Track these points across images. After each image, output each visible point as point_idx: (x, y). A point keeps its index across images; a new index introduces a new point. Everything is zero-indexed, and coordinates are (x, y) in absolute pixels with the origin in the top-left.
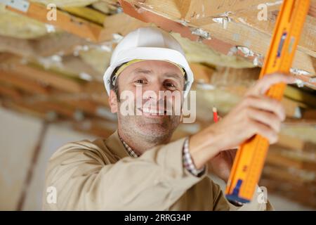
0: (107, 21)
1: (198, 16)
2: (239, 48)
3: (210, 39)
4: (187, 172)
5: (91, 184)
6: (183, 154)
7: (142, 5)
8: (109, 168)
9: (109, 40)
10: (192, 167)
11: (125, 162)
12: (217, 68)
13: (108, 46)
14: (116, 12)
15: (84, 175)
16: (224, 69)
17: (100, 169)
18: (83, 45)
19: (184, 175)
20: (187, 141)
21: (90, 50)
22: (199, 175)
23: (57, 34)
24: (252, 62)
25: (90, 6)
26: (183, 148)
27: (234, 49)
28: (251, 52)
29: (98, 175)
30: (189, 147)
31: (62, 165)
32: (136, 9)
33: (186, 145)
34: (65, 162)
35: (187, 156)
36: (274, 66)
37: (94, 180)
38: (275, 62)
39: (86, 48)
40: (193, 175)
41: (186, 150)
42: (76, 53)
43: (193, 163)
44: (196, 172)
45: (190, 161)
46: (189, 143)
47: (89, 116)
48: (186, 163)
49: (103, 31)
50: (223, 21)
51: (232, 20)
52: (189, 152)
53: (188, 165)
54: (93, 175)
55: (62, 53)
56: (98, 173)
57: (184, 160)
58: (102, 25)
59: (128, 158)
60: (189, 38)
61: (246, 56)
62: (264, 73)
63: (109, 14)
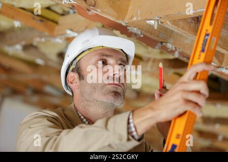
0: (61, 20)
1: (135, 18)
2: (164, 44)
3: (142, 36)
4: (130, 137)
5: (53, 143)
6: (129, 123)
7: (92, 9)
8: (69, 132)
9: (62, 35)
10: (134, 134)
11: (81, 127)
12: (144, 58)
13: (61, 39)
14: (68, 13)
15: (47, 136)
16: (149, 60)
17: (61, 132)
18: (41, 37)
19: (129, 140)
20: (131, 114)
21: (46, 41)
22: (139, 140)
23: (20, 29)
24: (174, 55)
25: (48, 8)
26: (129, 119)
27: (159, 45)
28: (173, 47)
29: (60, 136)
30: (133, 118)
31: (30, 128)
32: (88, 12)
33: (131, 117)
34: (32, 126)
35: (132, 125)
36: (199, 59)
37: (55, 140)
38: (200, 55)
39: (43, 40)
40: (135, 139)
41: (131, 121)
42: (35, 44)
43: (136, 130)
44: (137, 137)
45: (133, 129)
46: (133, 115)
47: (38, 92)
48: (130, 131)
49: (57, 28)
50: (155, 23)
51: (161, 22)
52: (133, 122)
53: (132, 132)
54: (55, 137)
55: (23, 43)
56: (59, 135)
57: (129, 128)
58: (56, 23)
59: (84, 125)
60: (126, 35)
61: (169, 50)
62: (191, 64)
63: (63, 15)
